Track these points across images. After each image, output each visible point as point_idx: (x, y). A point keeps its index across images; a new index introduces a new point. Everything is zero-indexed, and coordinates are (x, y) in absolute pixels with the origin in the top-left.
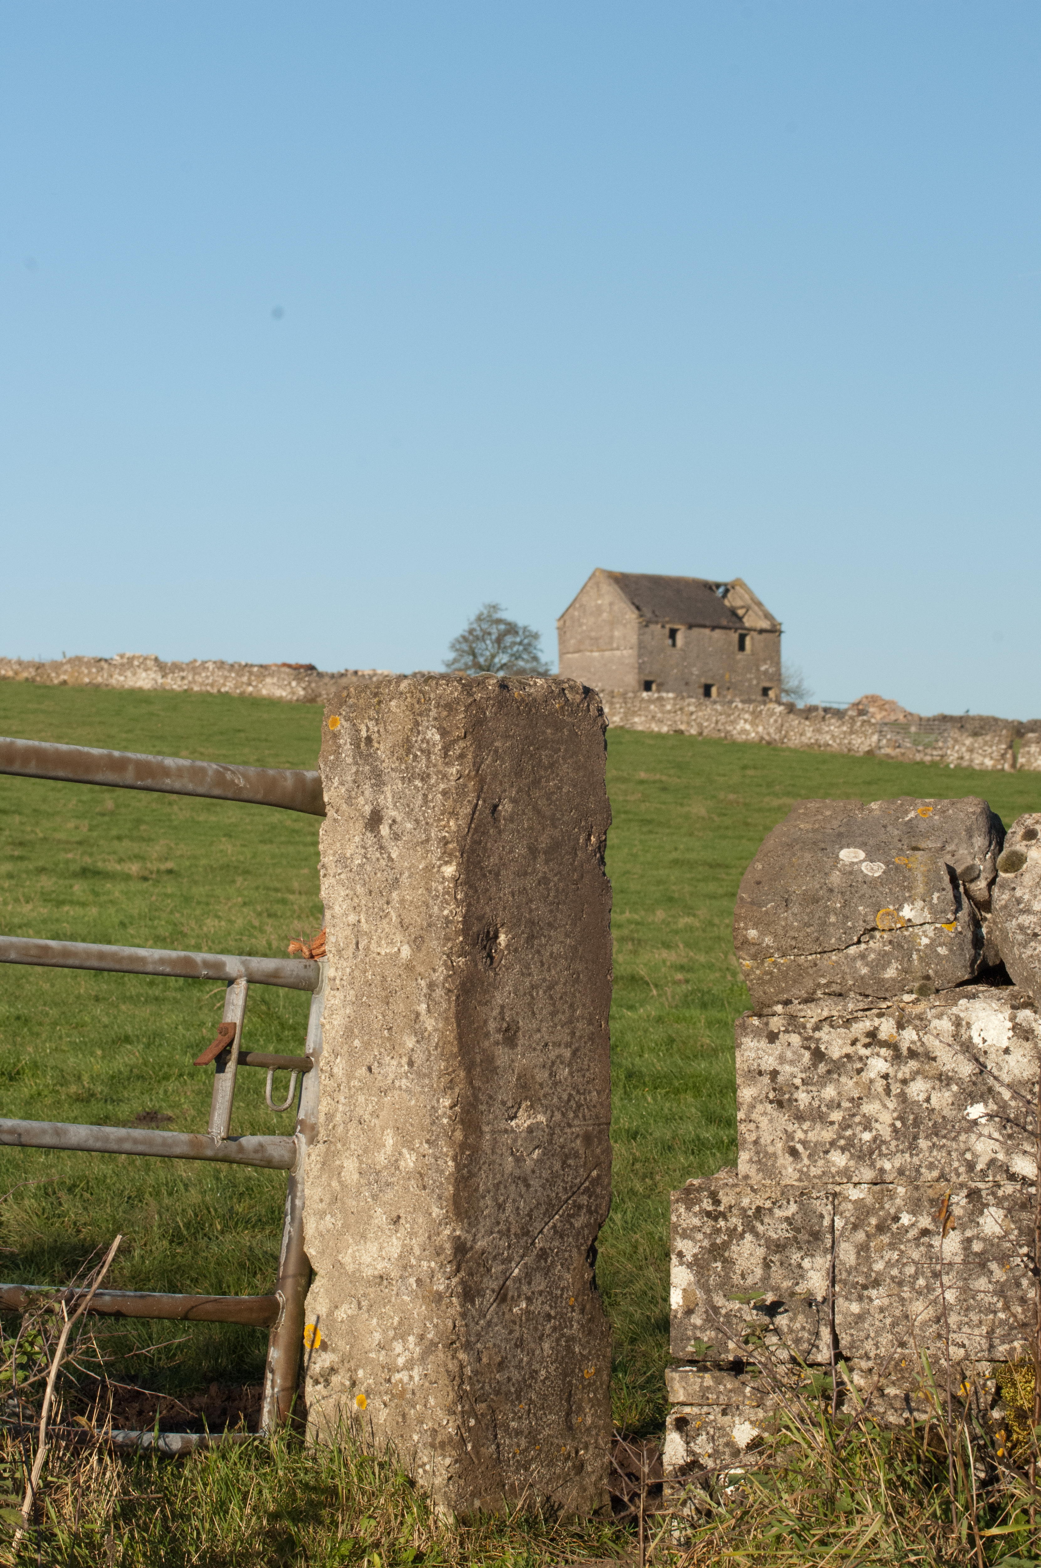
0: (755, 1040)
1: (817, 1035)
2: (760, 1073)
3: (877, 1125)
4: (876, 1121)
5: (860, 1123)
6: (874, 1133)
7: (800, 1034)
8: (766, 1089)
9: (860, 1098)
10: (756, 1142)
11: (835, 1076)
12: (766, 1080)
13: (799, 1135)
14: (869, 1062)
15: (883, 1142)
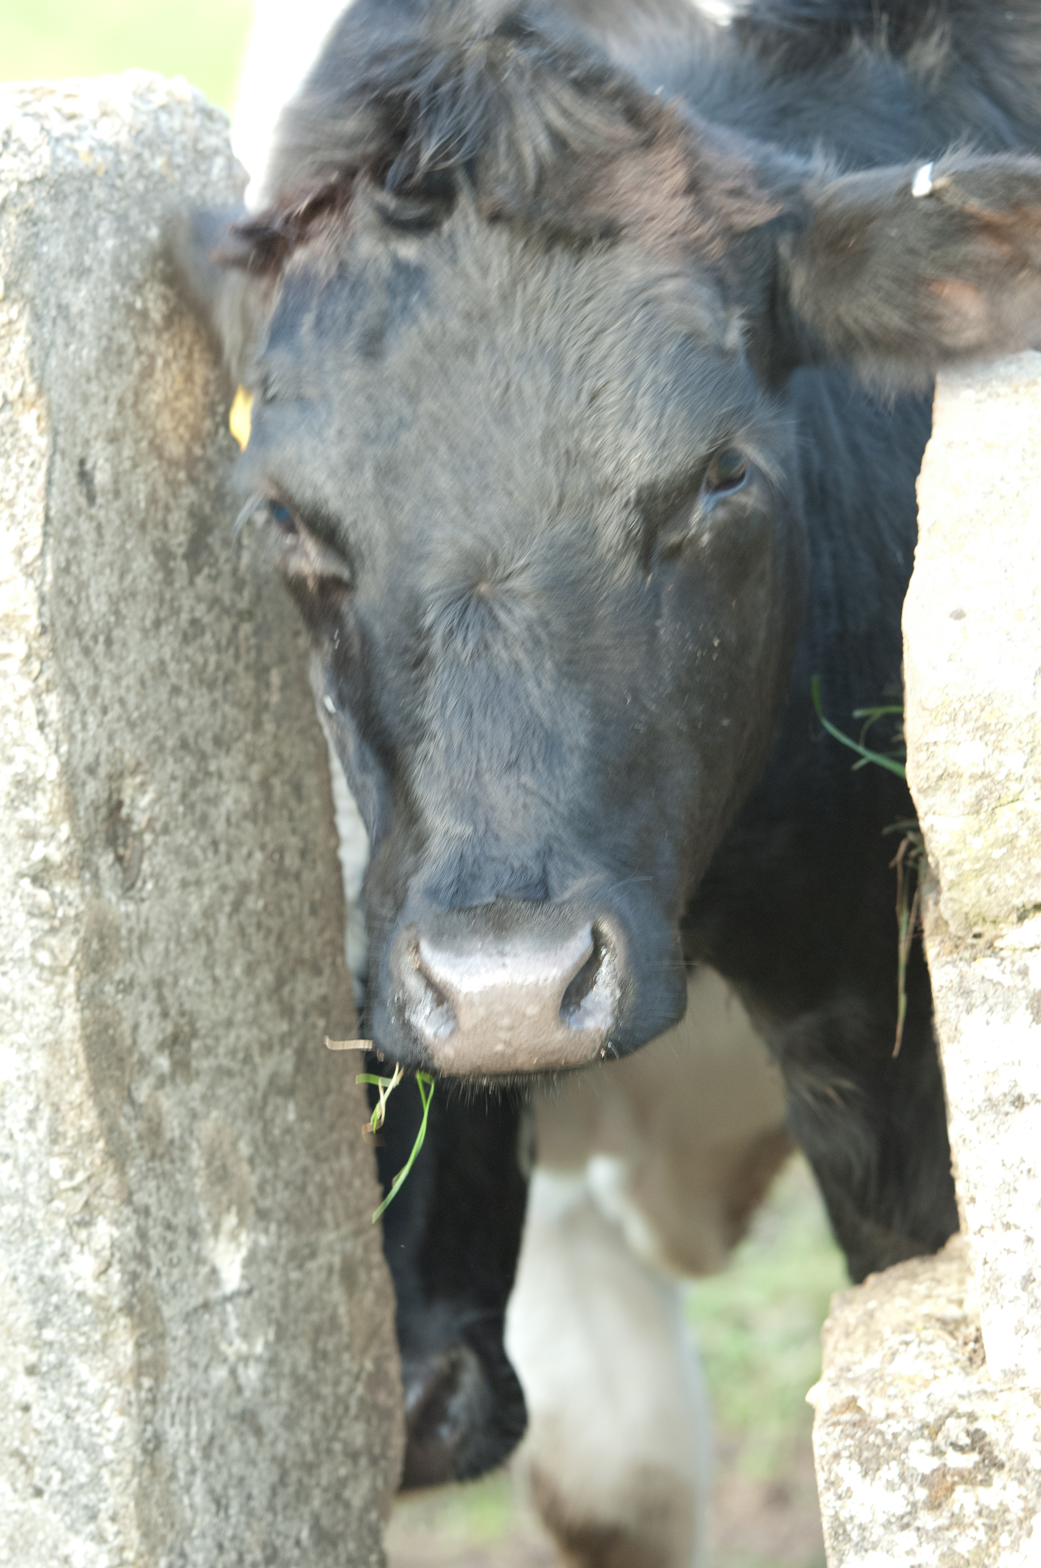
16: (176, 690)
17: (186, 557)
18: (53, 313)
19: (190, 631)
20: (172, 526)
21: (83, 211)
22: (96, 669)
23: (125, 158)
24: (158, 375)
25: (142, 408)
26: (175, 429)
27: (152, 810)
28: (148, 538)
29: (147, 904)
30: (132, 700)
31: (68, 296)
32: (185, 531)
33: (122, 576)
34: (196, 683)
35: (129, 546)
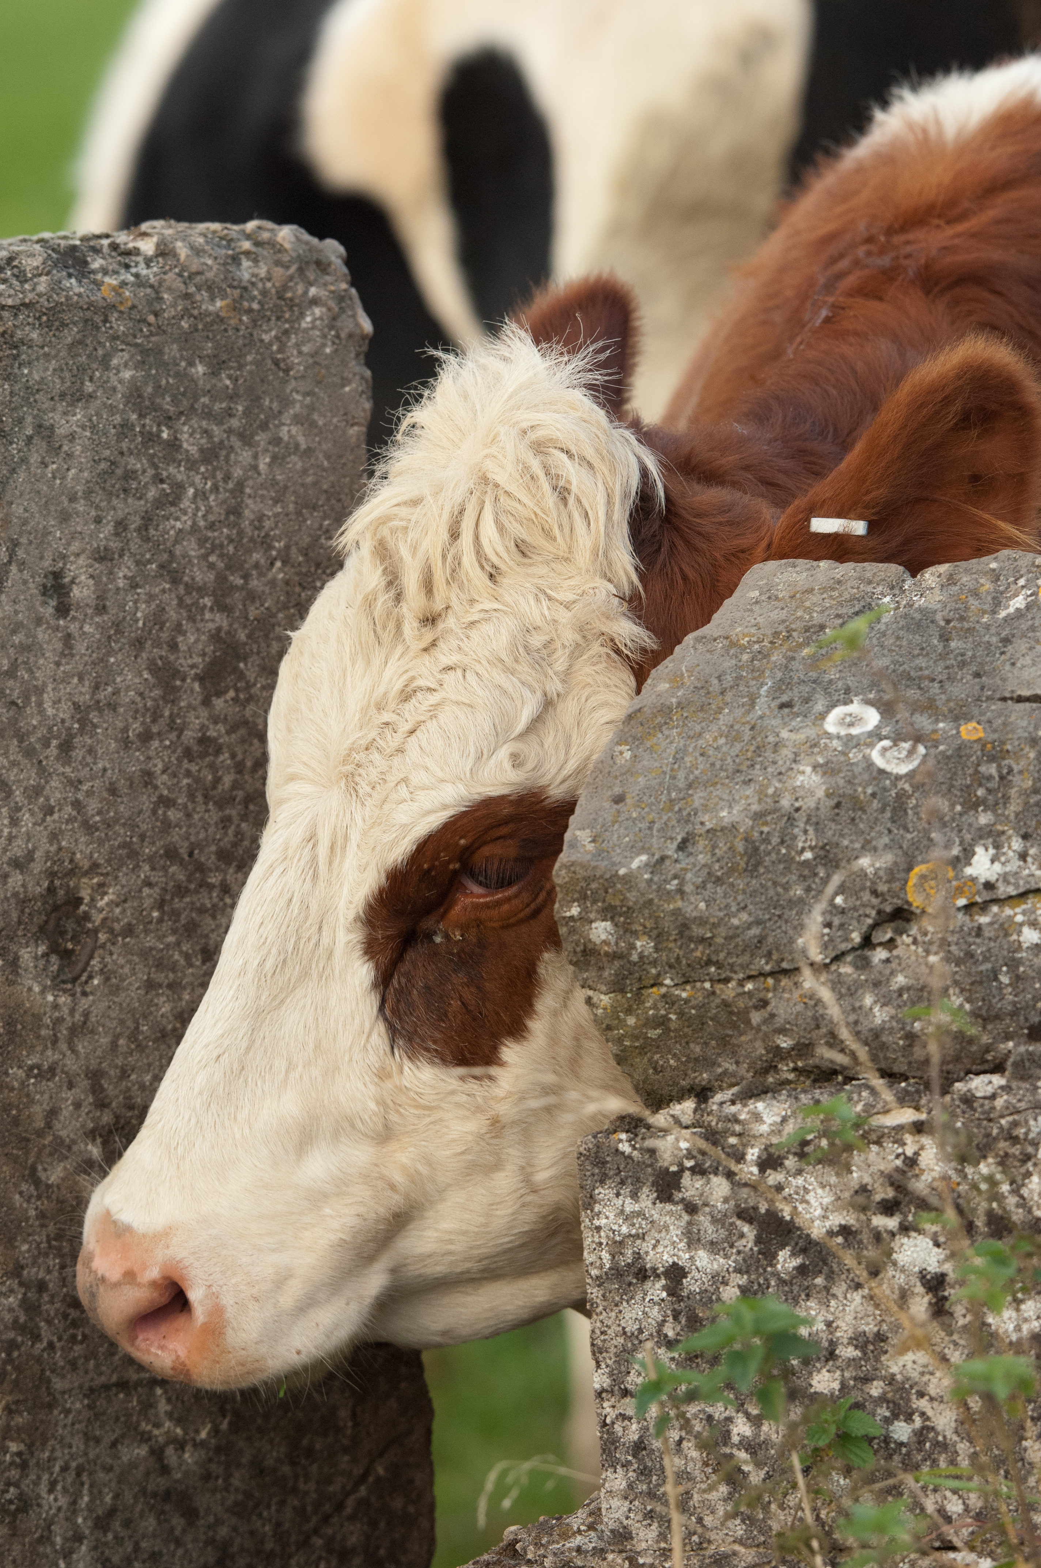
0: (626, 1191)
1: (774, 1177)
2: (643, 1274)
3: (923, 1404)
4: (921, 1395)
5: (883, 1399)
6: (918, 1422)
7: (730, 1175)
8: (655, 1313)
9: (880, 1337)
10: (639, 1447)
11: (819, 1281)
12: (657, 1290)
13: (741, 1428)
14: (895, 1245)
15: (943, 1446)
16: (167, 802)
17: (200, 679)
18: (29, 431)
19: (195, 748)
20: (183, 647)
21: (88, 342)
22: (42, 770)
23: (166, 296)
24: (185, 504)
25: (152, 532)
26: (205, 557)
27: (111, 911)
28: (144, 655)
29: (91, 998)
30: (93, 805)
31: (55, 418)
32: (204, 655)
33: (96, 687)
34: (200, 798)
35: (112, 660)
